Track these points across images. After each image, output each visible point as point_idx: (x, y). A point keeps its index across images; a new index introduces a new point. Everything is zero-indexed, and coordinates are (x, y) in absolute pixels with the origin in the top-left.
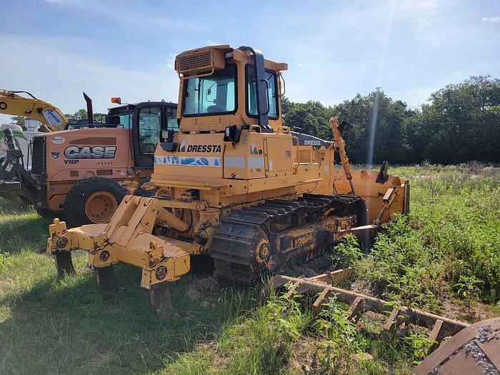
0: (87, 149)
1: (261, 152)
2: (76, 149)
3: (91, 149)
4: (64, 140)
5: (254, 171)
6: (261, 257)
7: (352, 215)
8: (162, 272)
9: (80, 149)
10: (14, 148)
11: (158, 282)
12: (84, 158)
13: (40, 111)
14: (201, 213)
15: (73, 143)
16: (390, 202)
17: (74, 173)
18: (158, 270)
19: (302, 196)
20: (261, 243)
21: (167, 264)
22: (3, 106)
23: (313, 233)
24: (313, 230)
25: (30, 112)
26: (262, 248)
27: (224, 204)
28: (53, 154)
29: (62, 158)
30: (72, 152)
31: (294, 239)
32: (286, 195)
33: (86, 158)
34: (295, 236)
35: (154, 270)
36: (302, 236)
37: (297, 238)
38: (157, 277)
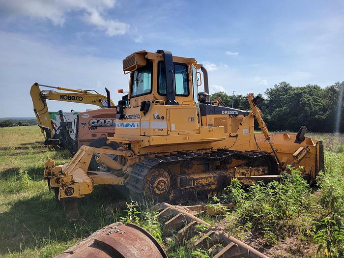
0: (102, 121)
1: (163, 118)
2: (96, 121)
3: (105, 121)
4: (89, 116)
5: (157, 130)
6: (158, 189)
7: (263, 166)
8: (70, 191)
9: (98, 121)
10: (63, 120)
11: (66, 197)
12: (100, 126)
13: (100, 101)
14: (129, 158)
15: (94, 117)
16: (299, 158)
17: (94, 135)
18: (67, 189)
19: (216, 150)
20: (159, 180)
21: (75, 186)
22: (81, 99)
23: (214, 177)
24: (215, 175)
25: (95, 102)
26: (159, 183)
27: (142, 153)
28: (82, 124)
29: (87, 126)
30: (94, 123)
31: (194, 180)
32: (202, 149)
33: (102, 126)
34: (194, 178)
35: (64, 189)
36: (202, 179)
37: (197, 179)
38: (66, 194)
